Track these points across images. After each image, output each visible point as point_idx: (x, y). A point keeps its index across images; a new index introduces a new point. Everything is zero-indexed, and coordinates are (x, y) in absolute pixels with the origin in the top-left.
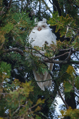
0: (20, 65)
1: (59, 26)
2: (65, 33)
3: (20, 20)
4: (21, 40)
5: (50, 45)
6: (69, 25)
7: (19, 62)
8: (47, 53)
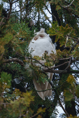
0: (20, 75)
1: (59, 36)
2: (65, 42)
3: (19, 30)
4: (21, 50)
5: (50, 54)
6: (69, 34)
7: (19, 72)
8: (47, 62)
